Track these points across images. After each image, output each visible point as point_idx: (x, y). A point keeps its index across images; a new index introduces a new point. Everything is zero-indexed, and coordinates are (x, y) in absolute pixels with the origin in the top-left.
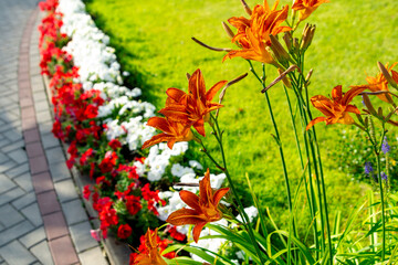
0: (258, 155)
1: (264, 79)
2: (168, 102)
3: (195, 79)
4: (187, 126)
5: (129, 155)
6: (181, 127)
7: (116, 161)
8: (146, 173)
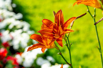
0: (86, 56)
1: (95, 16)
2: (43, 27)
3: (58, 15)
4: (53, 41)
5: (13, 51)
6: (49, 41)
7: (6, 54)
8: (23, 62)
